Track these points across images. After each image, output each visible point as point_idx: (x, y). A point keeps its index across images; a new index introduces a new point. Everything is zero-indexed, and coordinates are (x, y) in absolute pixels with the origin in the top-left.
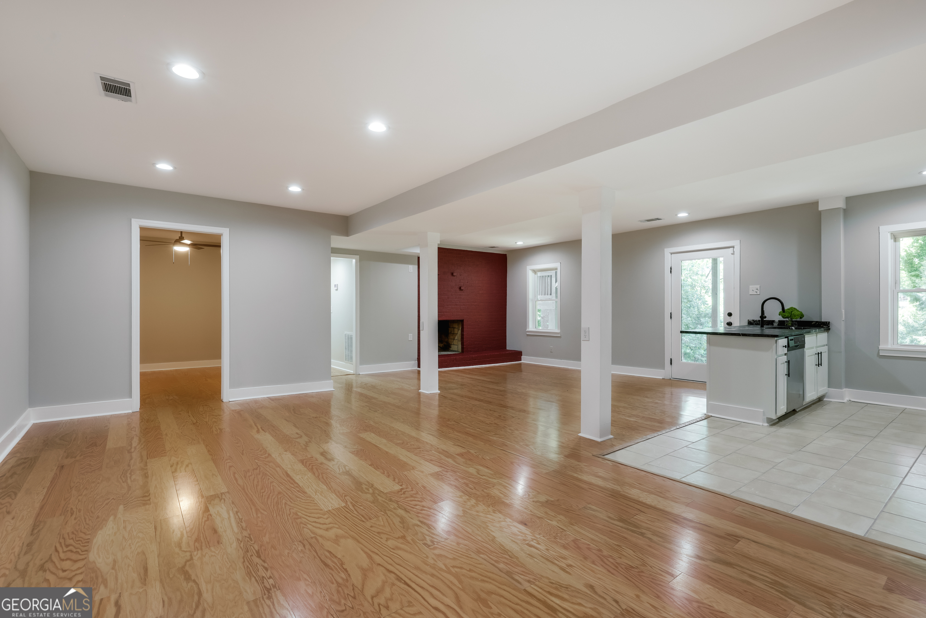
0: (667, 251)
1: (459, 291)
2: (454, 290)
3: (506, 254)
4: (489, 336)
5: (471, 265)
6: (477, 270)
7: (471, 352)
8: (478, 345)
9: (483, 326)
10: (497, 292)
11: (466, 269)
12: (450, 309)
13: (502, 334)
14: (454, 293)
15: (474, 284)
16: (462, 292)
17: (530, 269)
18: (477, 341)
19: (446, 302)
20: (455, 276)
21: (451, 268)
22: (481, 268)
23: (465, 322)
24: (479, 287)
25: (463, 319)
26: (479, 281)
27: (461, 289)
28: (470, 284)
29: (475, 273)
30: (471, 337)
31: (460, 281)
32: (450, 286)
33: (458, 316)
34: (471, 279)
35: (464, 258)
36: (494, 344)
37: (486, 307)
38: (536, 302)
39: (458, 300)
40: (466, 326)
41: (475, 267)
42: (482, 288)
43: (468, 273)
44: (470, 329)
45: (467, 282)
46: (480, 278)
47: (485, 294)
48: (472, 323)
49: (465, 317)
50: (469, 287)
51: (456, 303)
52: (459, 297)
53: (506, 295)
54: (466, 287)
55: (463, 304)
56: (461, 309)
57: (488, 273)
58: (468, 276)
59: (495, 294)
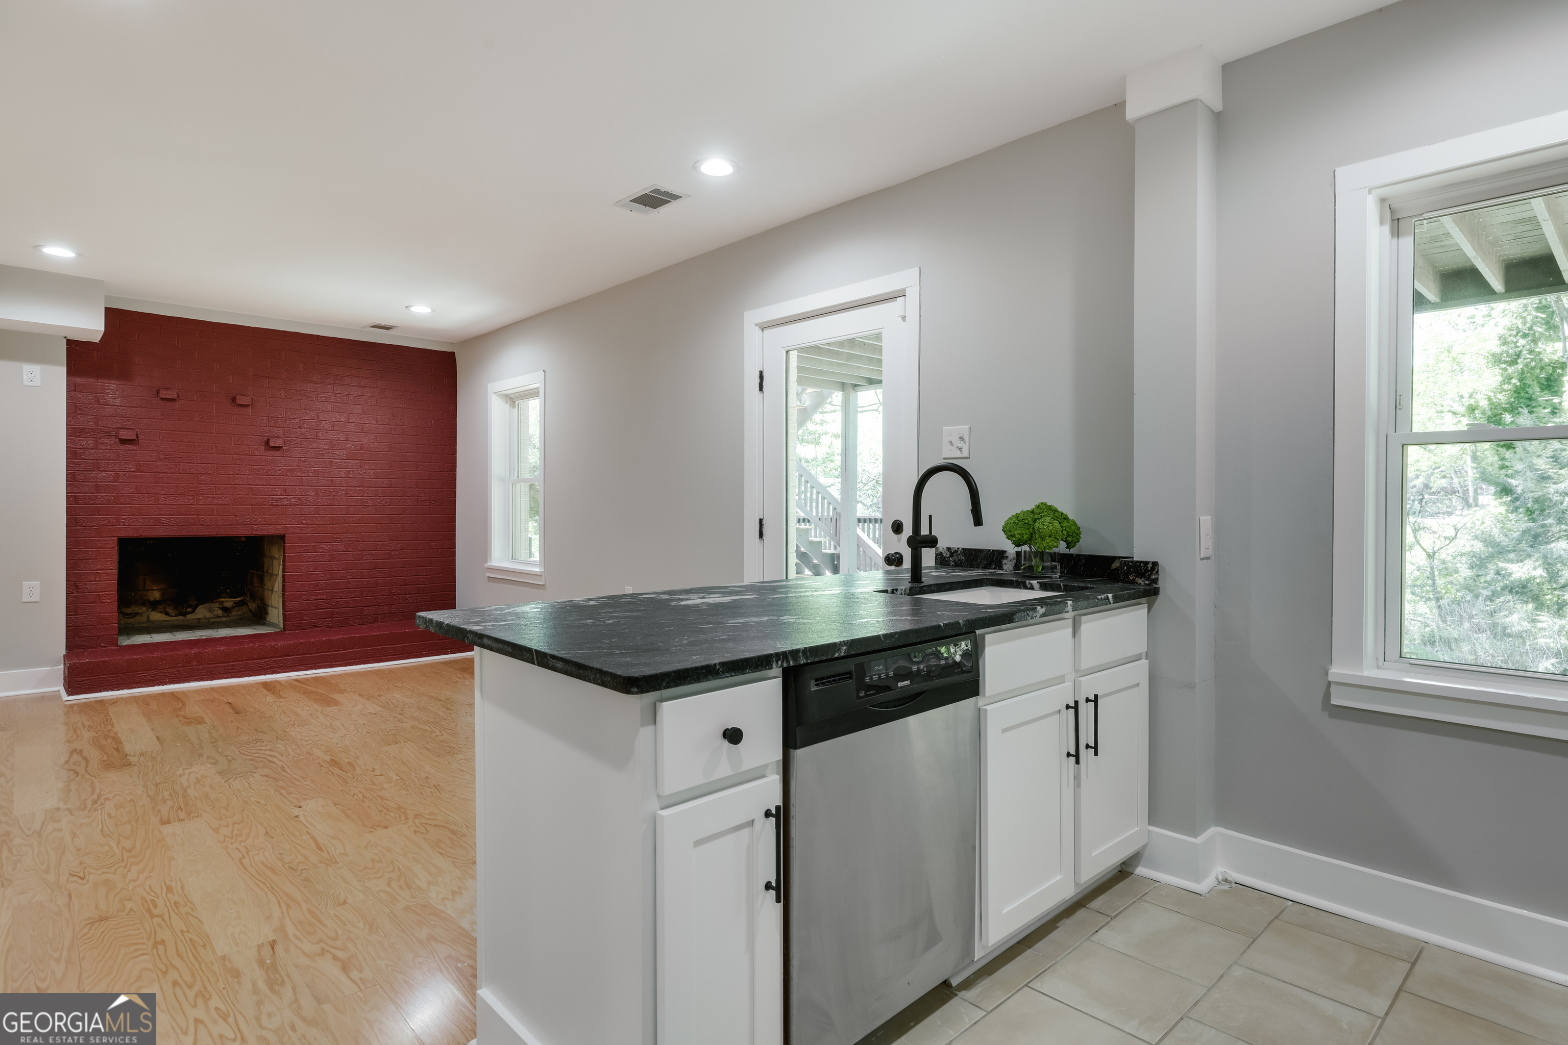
0: (753, 317)
1: (265, 450)
2: (242, 446)
3: (454, 353)
4: (390, 580)
5: (316, 378)
6: (339, 393)
7: (317, 627)
8: (346, 608)
9: (365, 552)
10: (419, 457)
11: (294, 388)
12: (226, 503)
13: (441, 575)
14: (243, 456)
15: (327, 433)
16: (277, 453)
17: (494, 393)
18: (343, 596)
19: (205, 484)
20: (247, 406)
21: (231, 381)
22: (354, 386)
23: (292, 541)
24: (346, 441)
25: (283, 533)
26: (349, 424)
27: (271, 444)
28: (308, 430)
29: (333, 402)
30: (317, 585)
31: (267, 423)
32: (224, 435)
33: (260, 524)
34: (315, 418)
35: (285, 355)
36: (408, 603)
37: (379, 498)
38: (515, 484)
39: (259, 477)
40: (294, 554)
41: (329, 384)
42: (362, 444)
43: (302, 399)
44: (315, 562)
45: (300, 427)
46: (351, 415)
47: (372, 462)
48: (320, 546)
49: (292, 527)
50: (308, 441)
51: (251, 485)
52: (263, 470)
53: (456, 466)
54: (293, 439)
55: (280, 488)
56: (272, 505)
57: (382, 403)
58: (304, 409)
59: (411, 463)
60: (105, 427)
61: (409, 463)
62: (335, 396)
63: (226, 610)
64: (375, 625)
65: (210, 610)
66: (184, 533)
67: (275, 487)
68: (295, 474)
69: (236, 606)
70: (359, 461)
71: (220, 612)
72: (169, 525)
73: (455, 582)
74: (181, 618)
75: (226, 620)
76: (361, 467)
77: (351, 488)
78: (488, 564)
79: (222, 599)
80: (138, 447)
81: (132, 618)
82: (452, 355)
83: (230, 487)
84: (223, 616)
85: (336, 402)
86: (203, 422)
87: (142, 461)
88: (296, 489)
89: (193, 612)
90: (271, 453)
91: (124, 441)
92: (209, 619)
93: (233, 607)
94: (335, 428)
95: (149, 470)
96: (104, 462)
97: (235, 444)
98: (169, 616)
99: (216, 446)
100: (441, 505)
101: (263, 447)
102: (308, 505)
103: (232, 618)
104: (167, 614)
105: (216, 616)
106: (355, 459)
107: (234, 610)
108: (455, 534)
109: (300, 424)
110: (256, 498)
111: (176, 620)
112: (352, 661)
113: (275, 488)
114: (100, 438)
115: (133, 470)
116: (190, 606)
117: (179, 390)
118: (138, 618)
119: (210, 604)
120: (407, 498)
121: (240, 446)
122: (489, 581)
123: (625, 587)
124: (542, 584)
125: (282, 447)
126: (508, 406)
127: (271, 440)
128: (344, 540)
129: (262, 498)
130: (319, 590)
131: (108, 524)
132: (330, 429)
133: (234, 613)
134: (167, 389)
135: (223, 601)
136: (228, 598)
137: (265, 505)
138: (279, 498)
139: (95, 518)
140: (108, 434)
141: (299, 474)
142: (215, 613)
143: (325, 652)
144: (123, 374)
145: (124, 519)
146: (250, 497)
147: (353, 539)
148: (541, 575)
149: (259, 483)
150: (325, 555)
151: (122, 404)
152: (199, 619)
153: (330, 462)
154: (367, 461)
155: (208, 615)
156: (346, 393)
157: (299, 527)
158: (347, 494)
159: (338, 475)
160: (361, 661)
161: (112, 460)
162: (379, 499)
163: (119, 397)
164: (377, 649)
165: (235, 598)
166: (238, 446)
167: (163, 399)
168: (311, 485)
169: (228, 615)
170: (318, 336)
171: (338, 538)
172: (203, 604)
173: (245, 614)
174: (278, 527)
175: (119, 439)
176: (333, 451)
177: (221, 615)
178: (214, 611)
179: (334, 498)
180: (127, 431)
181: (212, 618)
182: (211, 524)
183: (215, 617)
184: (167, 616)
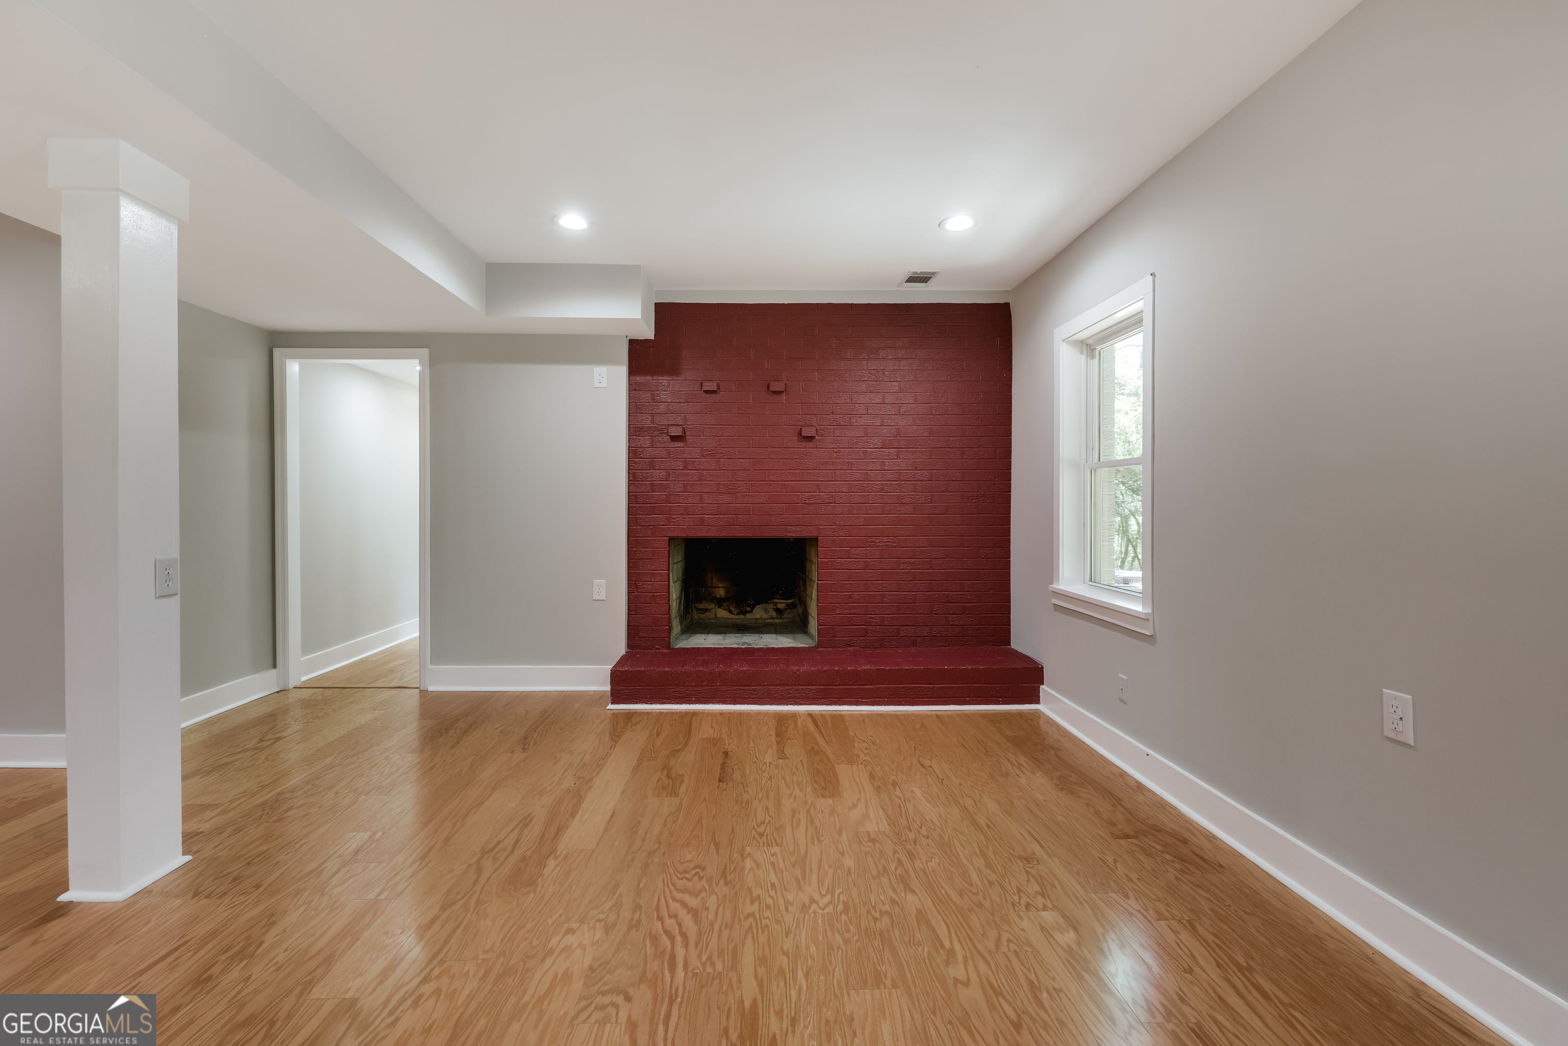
1: (799, 441)
2: (777, 438)
3: (1009, 303)
4: (931, 595)
5: (849, 354)
6: (874, 369)
7: (851, 646)
8: (881, 626)
9: (902, 560)
10: (965, 442)
11: (826, 368)
12: (761, 501)
13: (991, 592)
14: (777, 449)
15: (861, 418)
16: (810, 444)
17: (1064, 341)
18: (877, 613)
19: (743, 481)
20: (781, 392)
21: (766, 367)
22: (890, 359)
23: (825, 544)
24: (881, 426)
25: (816, 535)
26: (885, 405)
27: (803, 434)
28: (841, 416)
29: (867, 381)
30: (850, 597)
31: (801, 410)
32: (759, 427)
33: (793, 524)
34: (848, 401)
35: (817, 331)
36: (951, 625)
37: (918, 494)
38: (1095, 470)
39: (792, 472)
40: (827, 560)
41: (864, 359)
42: (898, 429)
43: (835, 380)
44: (848, 569)
45: (833, 412)
46: (887, 394)
47: (910, 449)
48: (854, 551)
49: (825, 528)
50: (841, 428)
51: (785, 481)
52: (796, 464)
53: (1010, 451)
54: (826, 427)
55: (813, 484)
56: (805, 503)
57: (921, 377)
58: (838, 392)
59: (955, 449)
60: (658, 425)
61: (953, 449)
62: (869, 373)
63: (779, 611)
64: (913, 650)
65: (766, 611)
66: (725, 534)
67: (808, 482)
68: (827, 468)
69: (787, 609)
70: (895, 449)
71: (774, 614)
72: (711, 526)
73: (1010, 603)
74: (742, 616)
75: (779, 622)
76: (898, 456)
77: (887, 482)
78: (1054, 586)
79: (776, 600)
80: (685, 444)
81: (703, 613)
82: (1007, 306)
83: (765, 484)
84: (777, 618)
85: (871, 381)
86: (740, 414)
87: (689, 458)
88: (828, 484)
89: (751, 612)
90: (804, 444)
91: (674, 438)
92: (764, 619)
93: (786, 609)
94: (870, 412)
95: (694, 467)
96: (658, 461)
97: (770, 436)
98: (732, 614)
99: (752, 439)
100: (991, 503)
101: (796, 438)
102: (841, 503)
103: (784, 620)
104: (730, 612)
105: (770, 617)
106: (891, 447)
107: (786, 612)
108: (1010, 539)
109: (833, 410)
110: (790, 495)
111: (738, 619)
112: (881, 700)
113: (808, 484)
114: (655, 436)
115: (681, 468)
116: (749, 605)
117: (720, 381)
118: (708, 613)
119: (765, 605)
120: (950, 494)
121: (774, 438)
122: (1055, 610)
123: (1384, 690)
124: (1148, 633)
125: (815, 437)
126: (1083, 357)
127: (803, 429)
128: (879, 544)
129: (795, 495)
130: (852, 603)
131: (661, 523)
132: (864, 412)
133: (786, 615)
134: (710, 380)
135: (777, 602)
136: (781, 599)
137: (798, 503)
138: (812, 496)
139: (651, 517)
140: (661, 432)
141: (832, 468)
142: (770, 614)
143: (850, 685)
144: (673, 370)
145: (674, 519)
146: (784, 495)
147: (889, 544)
148: (1147, 620)
149: (793, 479)
150: (859, 562)
151: (674, 401)
152: (757, 619)
153: (863, 452)
154: (905, 449)
155: (764, 616)
156: (882, 368)
157: (832, 529)
158: (882, 490)
159: (873, 467)
160: (891, 701)
161: (664, 458)
162: (918, 496)
163: (670, 393)
164: (910, 688)
165: (787, 600)
166: (773, 438)
167: (707, 392)
168: (844, 479)
169: (781, 617)
170: (852, 304)
171: (873, 542)
172: (759, 604)
173: (796, 617)
174: (811, 528)
175: (670, 436)
176: (867, 439)
177: (775, 617)
178: (769, 612)
179: (868, 495)
180: (676, 427)
181: (768, 619)
182: (747, 524)
183: (770, 619)
184: (730, 614)
